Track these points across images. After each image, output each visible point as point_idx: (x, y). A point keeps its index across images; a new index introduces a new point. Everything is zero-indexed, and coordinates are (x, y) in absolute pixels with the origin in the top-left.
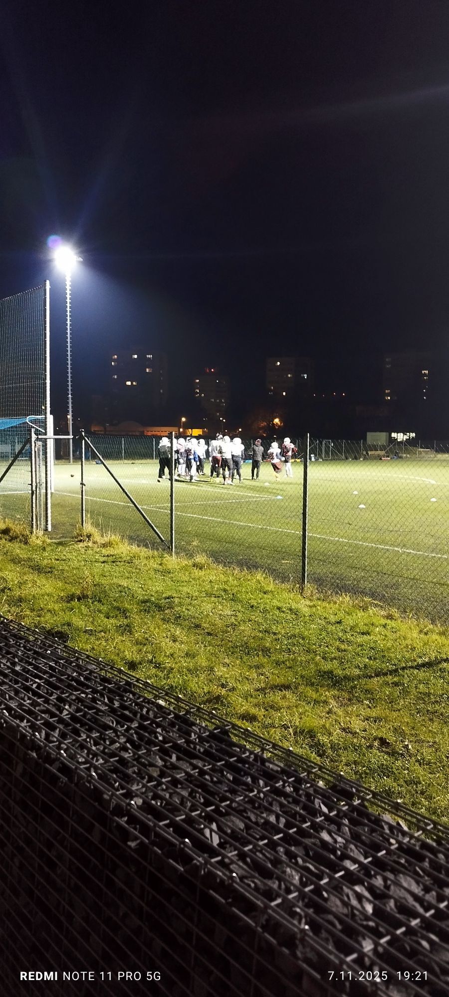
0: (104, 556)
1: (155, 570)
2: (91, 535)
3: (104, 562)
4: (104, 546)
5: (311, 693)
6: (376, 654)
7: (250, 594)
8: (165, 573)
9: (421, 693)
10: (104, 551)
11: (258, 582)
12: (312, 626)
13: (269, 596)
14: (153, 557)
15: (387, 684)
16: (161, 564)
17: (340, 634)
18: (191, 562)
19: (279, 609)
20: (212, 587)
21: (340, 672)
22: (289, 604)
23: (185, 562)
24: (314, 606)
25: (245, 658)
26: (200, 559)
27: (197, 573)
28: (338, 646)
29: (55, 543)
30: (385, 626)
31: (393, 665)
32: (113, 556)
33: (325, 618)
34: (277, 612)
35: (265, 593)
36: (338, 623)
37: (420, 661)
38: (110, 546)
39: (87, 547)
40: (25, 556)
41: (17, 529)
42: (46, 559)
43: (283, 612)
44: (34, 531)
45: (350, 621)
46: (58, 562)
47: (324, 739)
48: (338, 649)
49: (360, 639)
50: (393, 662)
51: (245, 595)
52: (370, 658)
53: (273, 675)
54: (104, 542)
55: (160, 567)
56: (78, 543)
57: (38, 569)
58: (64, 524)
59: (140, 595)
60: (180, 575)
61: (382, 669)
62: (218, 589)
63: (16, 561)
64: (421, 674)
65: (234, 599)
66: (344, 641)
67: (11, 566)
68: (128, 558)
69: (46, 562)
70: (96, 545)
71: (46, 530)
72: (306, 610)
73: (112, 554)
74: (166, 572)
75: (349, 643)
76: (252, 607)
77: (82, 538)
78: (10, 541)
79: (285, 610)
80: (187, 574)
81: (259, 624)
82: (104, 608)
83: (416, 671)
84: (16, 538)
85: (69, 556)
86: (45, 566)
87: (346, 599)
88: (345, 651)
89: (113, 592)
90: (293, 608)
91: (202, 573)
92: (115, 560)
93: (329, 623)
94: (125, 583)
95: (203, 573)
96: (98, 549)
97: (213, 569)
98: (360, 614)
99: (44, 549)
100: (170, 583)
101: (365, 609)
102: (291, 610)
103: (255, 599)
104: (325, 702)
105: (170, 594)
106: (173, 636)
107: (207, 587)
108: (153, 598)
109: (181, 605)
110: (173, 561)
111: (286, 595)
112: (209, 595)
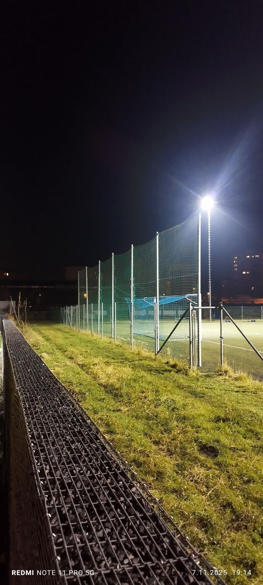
0: (237, 387)
2: (227, 371)
3: (237, 392)
4: (236, 379)
10: (236, 383)
29: (205, 376)
32: (243, 387)
38: (240, 380)
39: (225, 379)
40: (186, 384)
41: (181, 365)
42: (200, 387)
44: (191, 367)
46: (207, 389)
54: (236, 377)
56: (219, 376)
57: (195, 394)
58: (209, 362)
63: (180, 387)
67: (178, 391)
68: (254, 390)
69: (199, 389)
70: (231, 379)
71: (198, 365)
73: (242, 385)
77: (221, 373)
78: (177, 372)
84: (180, 371)
85: (214, 385)
86: (199, 392)
89: (246, 416)
92: (245, 391)
96: (233, 382)
99: (198, 380)
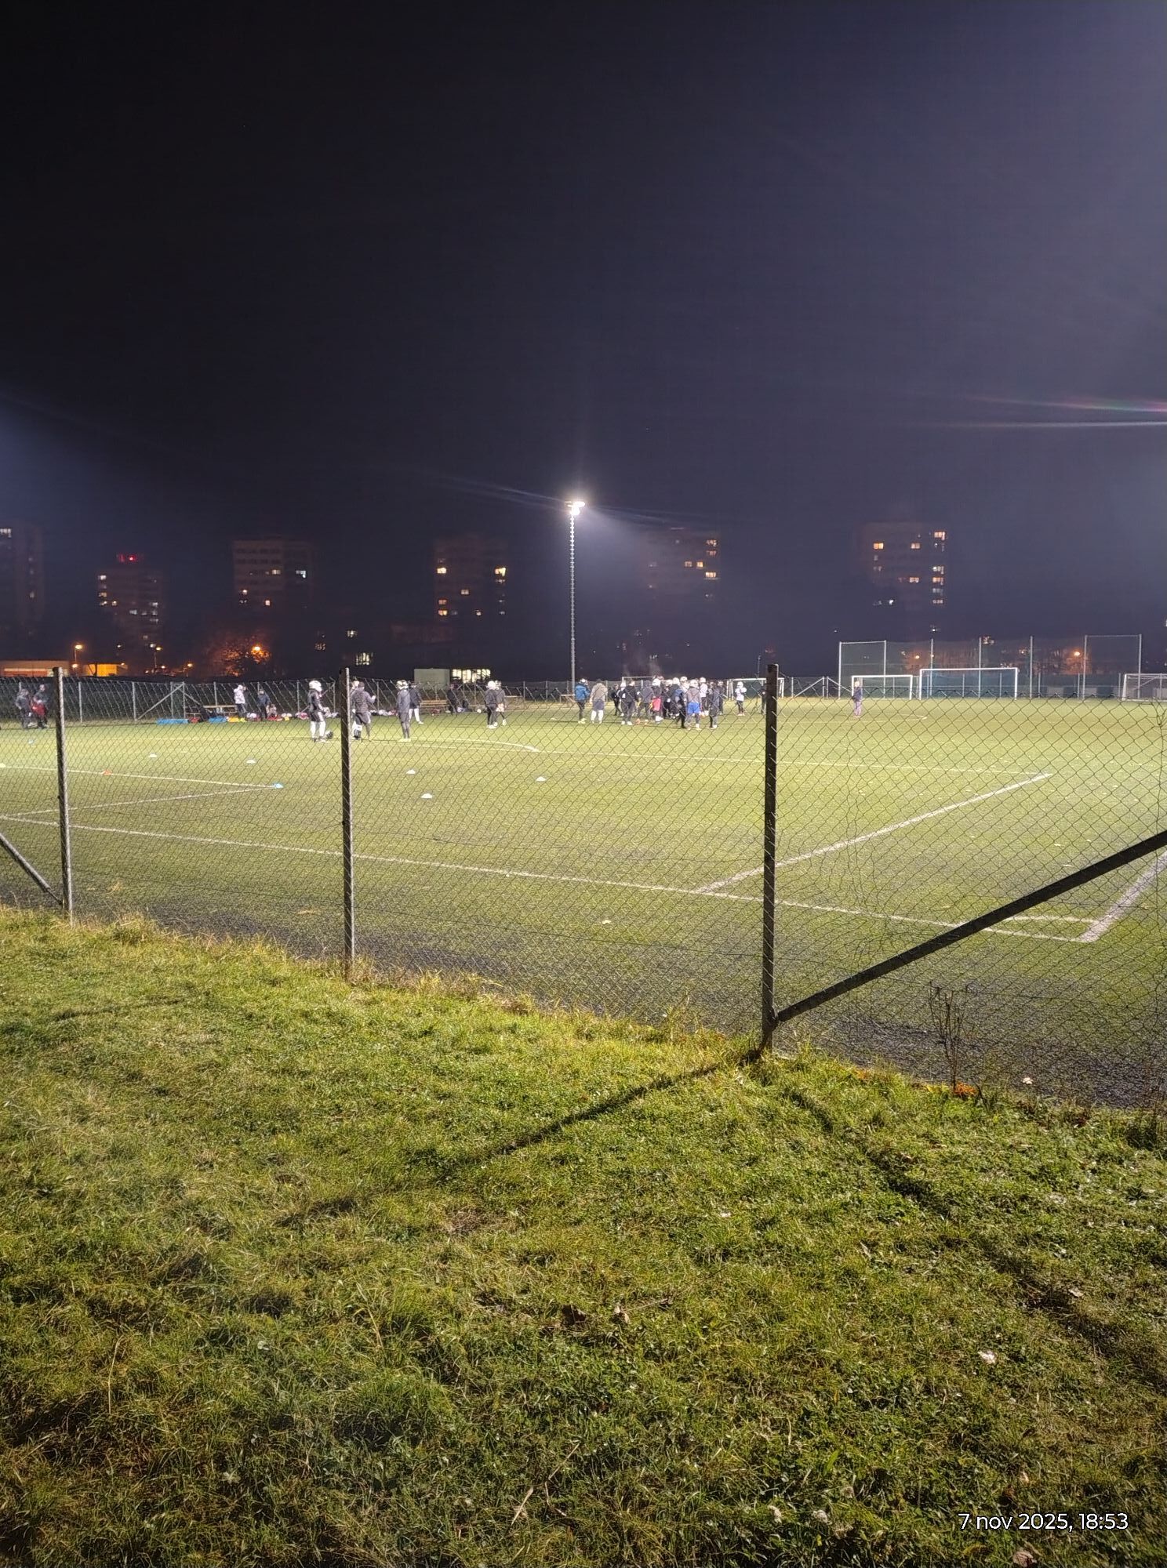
1: (32, 954)
6: (510, 1094)
7: (242, 990)
8: (53, 957)
9: (612, 1173)
11: (258, 961)
12: (378, 1046)
13: (284, 991)
14: (25, 924)
15: (545, 1162)
16: (44, 939)
17: (435, 1059)
18: (110, 932)
19: (306, 1017)
20: (162, 983)
21: (448, 1147)
22: (325, 1003)
23: (97, 931)
24: (374, 1002)
26: (131, 923)
27: (124, 952)
28: (434, 1086)
31: (547, 1115)
33: (399, 1026)
34: (302, 1024)
35: (273, 983)
36: (426, 1033)
37: (594, 1100)
43: (315, 1021)
45: (447, 1027)
48: (436, 1093)
49: (474, 1065)
50: (546, 1110)
51: (234, 994)
52: (501, 1106)
55: (43, 945)
60: (87, 959)
61: (528, 1129)
62: (176, 985)
64: (603, 1128)
65: (210, 1003)
66: (443, 1074)
72: (359, 1013)
75: (455, 1076)
76: (250, 1017)
79: (317, 1016)
80: (103, 955)
87: (434, 980)
90: (334, 1010)
91: (136, 952)
93: (409, 1036)
95: (139, 951)
97: (159, 940)
98: (464, 1008)
100: (66, 980)
101: (470, 997)
102: (329, 1015)
103: (255, 1000)
105: (65, 1006)
106: (80, 1109)
107: (150, 982)
108: (28, 1021)
109: (93, 1030)
110: (69, 930)
111: (314, 983)
112: (155, 1000)
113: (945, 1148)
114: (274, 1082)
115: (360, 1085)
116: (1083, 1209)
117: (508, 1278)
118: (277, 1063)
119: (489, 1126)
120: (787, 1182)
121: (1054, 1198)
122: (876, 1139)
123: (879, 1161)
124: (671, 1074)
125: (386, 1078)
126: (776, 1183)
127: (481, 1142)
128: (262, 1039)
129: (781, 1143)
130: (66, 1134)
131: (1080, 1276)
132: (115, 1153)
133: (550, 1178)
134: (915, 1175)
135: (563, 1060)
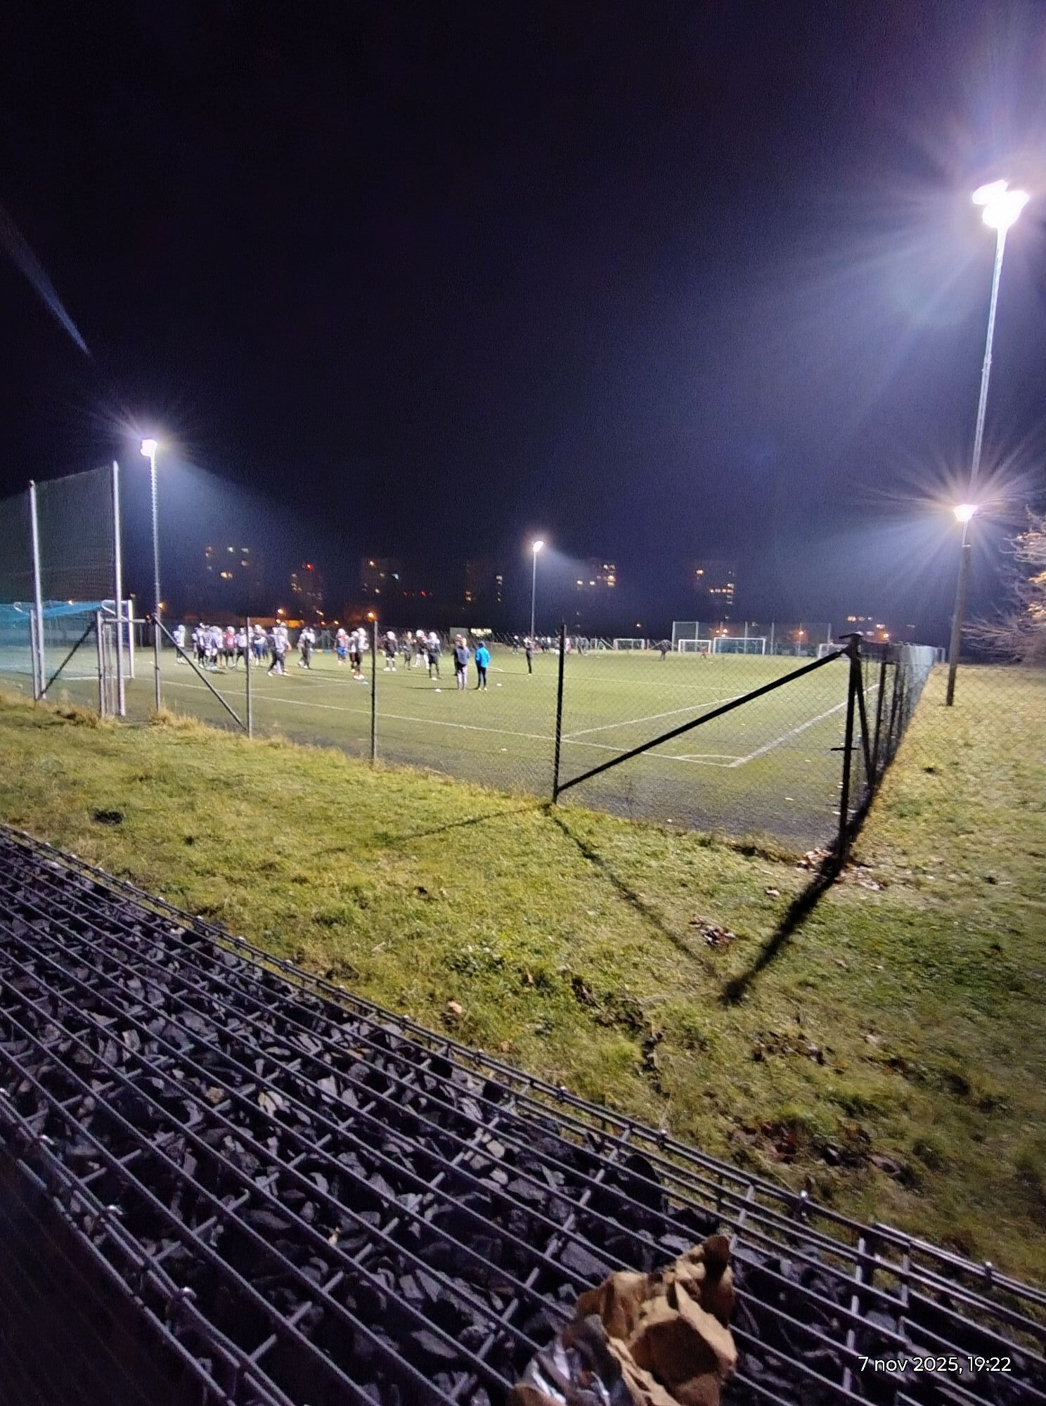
0: (178, 738)
1: (230, 751)
2: (166, 718)
3: (177, 744)
4: (179, 728)
5: (365, 854)
6: (428, 816)
7: (321, 769)
9: (462, 846)
10: (178, 734)
11: (331, 758)
12: (376, 795)
13: (340, 771)
14: (229, 738)
15: (435, 840)
16: (237, 745)
17: (400, 800)
18: (266, 742)
19: (347, 781)
20: (285, 765)
21: (394, 833)
22: (357, 776)
23: (262, 743)
24: (380, 777)
25: (307, 826)
26: (276, 739)
27: (272, 751)
28: (396, 811)
29: (127, 727)
30: (440, 792)
31: (442, 824)
32: (187, 738)
33: (388, 787)
34: (344, 784)
35: (336, 767)
36: (399, 791)
37: (466, 819)
38: (186, 729)
39: (161, 731)
40: (89, 740)
41: (83, 713)
42: (113, 742)
43: (351, 783)
44: (103, 715)
45: (411, 788)
46: (126, 745)
47: (368, 893)
48: (396, 814)
49: (416, 804)
50: (442, 822)
51: (316, 771)
52: (422, 820)
53: (330, 839)
54: (180, 725)
55: (236, 747)
56: (152, 726)
58: (138, 708)
59: (210, 773)
60: (255, 754)
61: (432, 828)
62: (292, 766)
64: (464, 830)
65: (305, 774)
66: (402, 806)
67: (70, 750)
68: (203, 740)
70: (172, 729)
71: (118, 714)
72: (372, 782)
73: (186, 735)
74: (240, 752)
75: (408, 807)
76: (321, 781)
77: (156, 722)
78: (75, 725)
80: (262, 752)
81: (325, 796)
82: (168, 788)
83: (460, 828)
84: (82, 722)
85: (139, 739)
86: (111, 749)
87: (410, 769)
88: (402, 815)
89: (181, 772)
90: (361, 780)
92: (189, 742)
93: (391, 791)
94: (195, 763)
95: (278, 752)
96: (173, 732)
97: (288, 747)
98: (421, 782)
99: (113, 733)
100: (243, 762)
101: (425, 778)
102: (358, 781)
103: (326, 774)
104: (375, 861)
105: (241, 772)
106: (238, 811)
107: (280, 764)
108: (222, 777)
109: (250, 781)
110: (249, 742)
111: (356, 769)
112: (281, 772)
113: (615, 843)
114: (325, 805)
115: (363, 809)
116: (662, 867)
117: (400, 878)
118: (328, 799)
119: (414, 826)
120: (538, 852)
121: (653, 863)
122: (585, 838)
123: (582, 847)
124: (504, 811)
125: (376, 806)
126: (532, 852)
127: (409, 832)
128: (325, 789)
129: (543, 838)
130: (229, 819)
131: (647, 890)
132: (249, 827)
133: (434, 846)
134: (595, 852)
135: (459, 804)
